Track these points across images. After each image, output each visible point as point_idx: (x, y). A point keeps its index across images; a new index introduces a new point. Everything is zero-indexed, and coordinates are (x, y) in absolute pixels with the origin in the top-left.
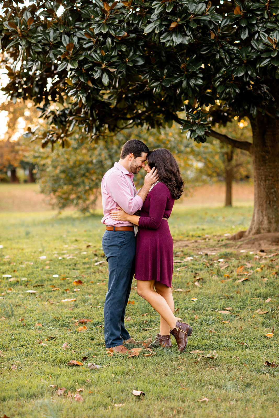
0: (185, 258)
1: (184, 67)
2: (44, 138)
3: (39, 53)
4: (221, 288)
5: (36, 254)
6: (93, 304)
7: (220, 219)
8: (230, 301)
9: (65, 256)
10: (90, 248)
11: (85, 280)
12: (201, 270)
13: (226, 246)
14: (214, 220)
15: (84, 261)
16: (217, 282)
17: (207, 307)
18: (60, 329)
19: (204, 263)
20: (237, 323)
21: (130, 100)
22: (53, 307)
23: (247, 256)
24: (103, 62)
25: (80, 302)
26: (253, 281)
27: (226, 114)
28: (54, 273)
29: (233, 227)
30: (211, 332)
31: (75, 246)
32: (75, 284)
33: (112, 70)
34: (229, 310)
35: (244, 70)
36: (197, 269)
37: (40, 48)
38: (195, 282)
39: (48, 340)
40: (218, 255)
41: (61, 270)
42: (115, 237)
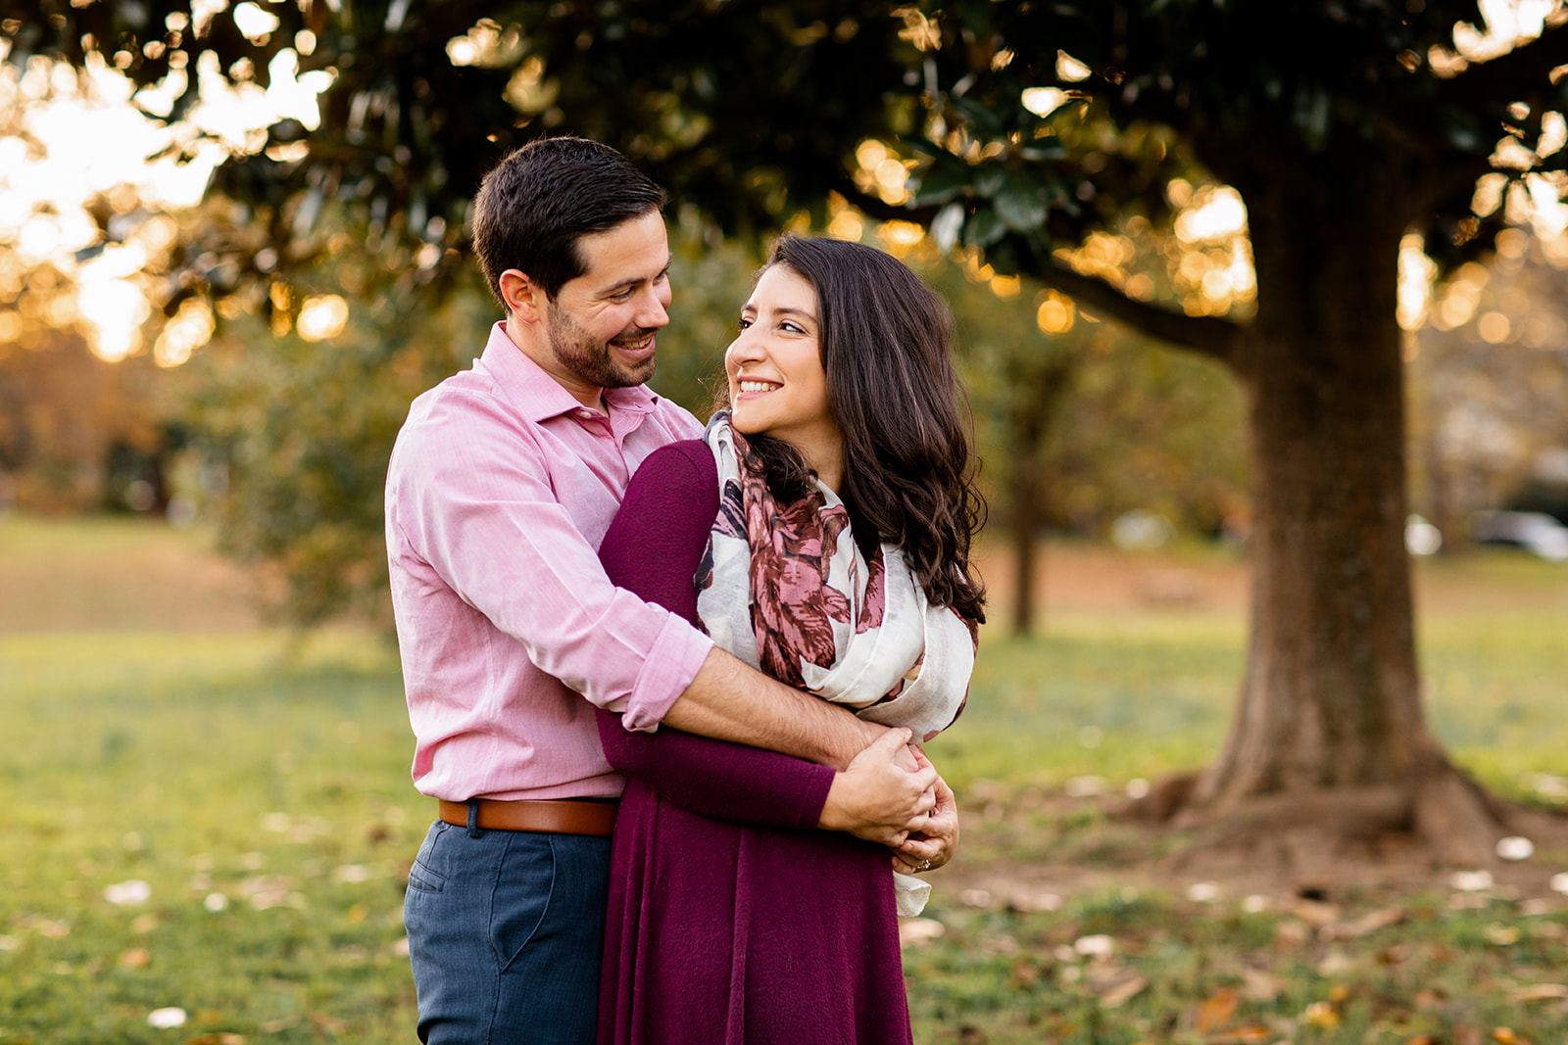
9: (245, 890)
10: (385, 849)
12: (993, 1005)
13: (1106, 857)
15: (341, 924)
19: (1004, 962)
23: (1234, 925)
28: (160, 996)
36: (966, 1004)
40: (1076, 909)
41: (207, 978)
42: (478, 872)
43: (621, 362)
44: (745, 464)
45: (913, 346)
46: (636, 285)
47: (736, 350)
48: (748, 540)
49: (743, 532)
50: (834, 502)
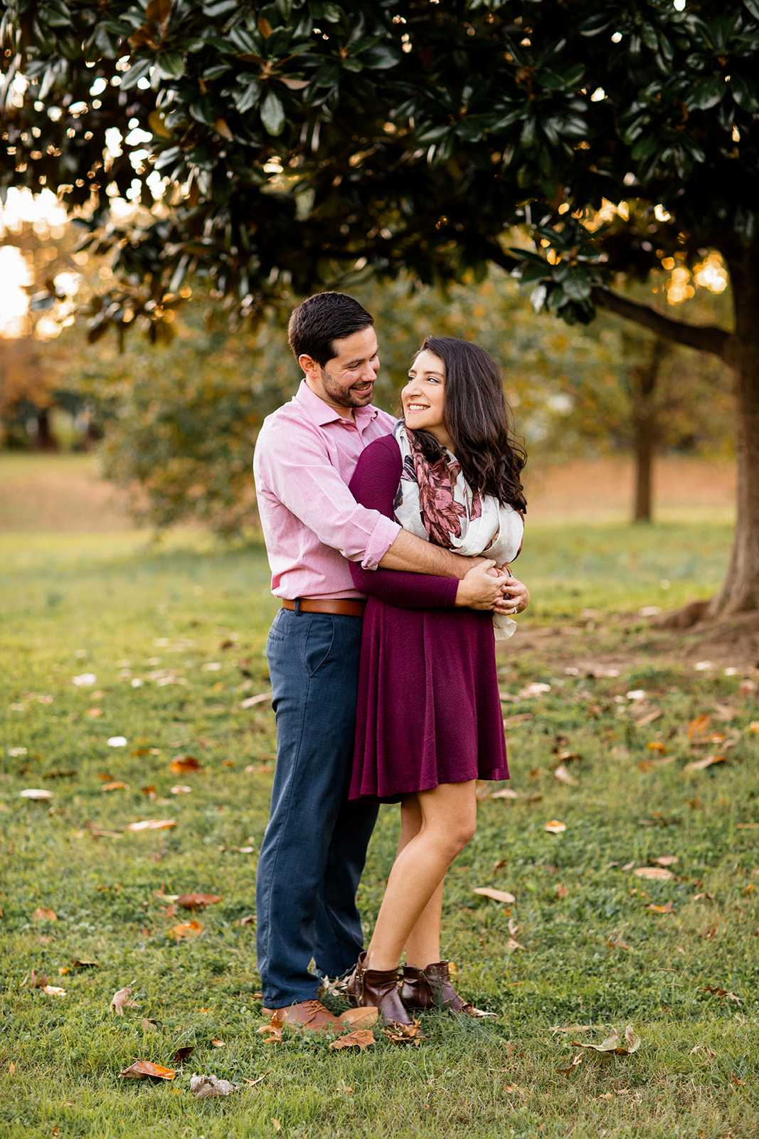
0: (523, 686)
1: (527, 78)
2: (93, 313)
3: (61, 32)
4: (641, 789)
5: (66, 669)
6: (228, 840)
7: (624, 559)
8: (671, 833)
9: (152, 676)
10: (230, 653)
11: (209, 756)
12: (575, 726)
13: (650, 648)
14: (604, 565)
15: (210, 692)
16: (627, 769)
17: (597, 857)
18: (114, 931)
19: (584, 704)
20: (696, 914)
21: (355, 193)
22: (99, 848)
23: (717, 682)
24: (265, 59)
25: (187, 832)
26: (742, 768)
27: (647, 246)
28: (112, 731)
29: (665, 585)
30: (611, 945)
31: (188, 642)
32: (176, 770)
33: (294, 84)
34: (669, 867)
35: (719, 89)
36: (561, 725)
37: (66, 17)
38: (555, 767)
39: (71, 973)
40: (628, 676)
41: (137, 721)
42: (299, 631)
43: (356, 396)
44: (414, 447)
45: (485, 390)
46: (361, 362)
47: (407, 390)
48: (417, 481)
49: (414, 478)
50: (454, 459)
